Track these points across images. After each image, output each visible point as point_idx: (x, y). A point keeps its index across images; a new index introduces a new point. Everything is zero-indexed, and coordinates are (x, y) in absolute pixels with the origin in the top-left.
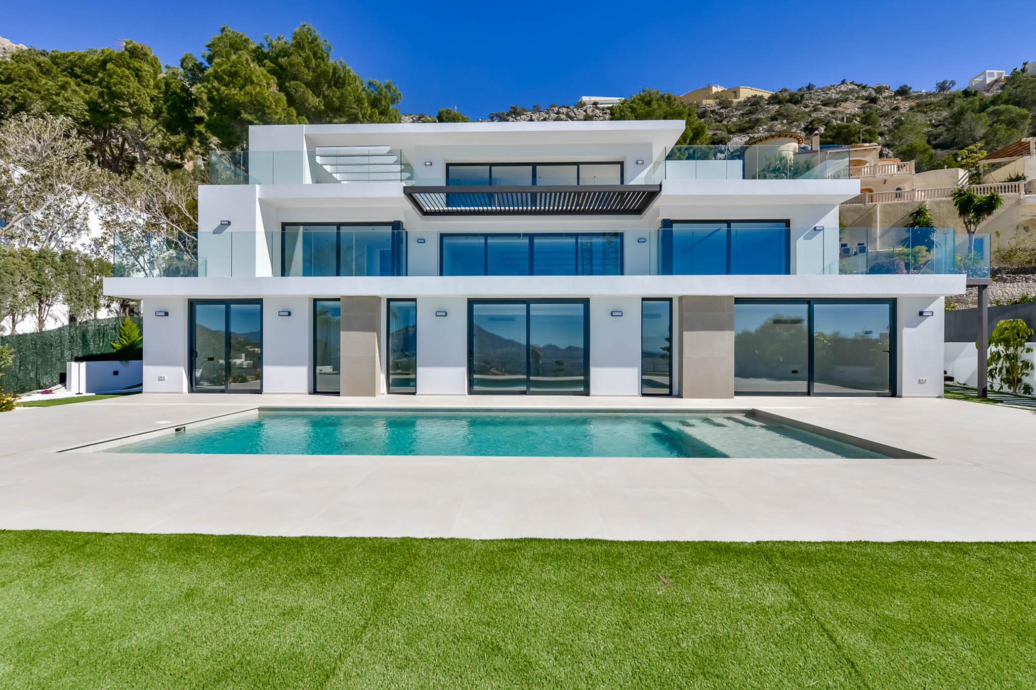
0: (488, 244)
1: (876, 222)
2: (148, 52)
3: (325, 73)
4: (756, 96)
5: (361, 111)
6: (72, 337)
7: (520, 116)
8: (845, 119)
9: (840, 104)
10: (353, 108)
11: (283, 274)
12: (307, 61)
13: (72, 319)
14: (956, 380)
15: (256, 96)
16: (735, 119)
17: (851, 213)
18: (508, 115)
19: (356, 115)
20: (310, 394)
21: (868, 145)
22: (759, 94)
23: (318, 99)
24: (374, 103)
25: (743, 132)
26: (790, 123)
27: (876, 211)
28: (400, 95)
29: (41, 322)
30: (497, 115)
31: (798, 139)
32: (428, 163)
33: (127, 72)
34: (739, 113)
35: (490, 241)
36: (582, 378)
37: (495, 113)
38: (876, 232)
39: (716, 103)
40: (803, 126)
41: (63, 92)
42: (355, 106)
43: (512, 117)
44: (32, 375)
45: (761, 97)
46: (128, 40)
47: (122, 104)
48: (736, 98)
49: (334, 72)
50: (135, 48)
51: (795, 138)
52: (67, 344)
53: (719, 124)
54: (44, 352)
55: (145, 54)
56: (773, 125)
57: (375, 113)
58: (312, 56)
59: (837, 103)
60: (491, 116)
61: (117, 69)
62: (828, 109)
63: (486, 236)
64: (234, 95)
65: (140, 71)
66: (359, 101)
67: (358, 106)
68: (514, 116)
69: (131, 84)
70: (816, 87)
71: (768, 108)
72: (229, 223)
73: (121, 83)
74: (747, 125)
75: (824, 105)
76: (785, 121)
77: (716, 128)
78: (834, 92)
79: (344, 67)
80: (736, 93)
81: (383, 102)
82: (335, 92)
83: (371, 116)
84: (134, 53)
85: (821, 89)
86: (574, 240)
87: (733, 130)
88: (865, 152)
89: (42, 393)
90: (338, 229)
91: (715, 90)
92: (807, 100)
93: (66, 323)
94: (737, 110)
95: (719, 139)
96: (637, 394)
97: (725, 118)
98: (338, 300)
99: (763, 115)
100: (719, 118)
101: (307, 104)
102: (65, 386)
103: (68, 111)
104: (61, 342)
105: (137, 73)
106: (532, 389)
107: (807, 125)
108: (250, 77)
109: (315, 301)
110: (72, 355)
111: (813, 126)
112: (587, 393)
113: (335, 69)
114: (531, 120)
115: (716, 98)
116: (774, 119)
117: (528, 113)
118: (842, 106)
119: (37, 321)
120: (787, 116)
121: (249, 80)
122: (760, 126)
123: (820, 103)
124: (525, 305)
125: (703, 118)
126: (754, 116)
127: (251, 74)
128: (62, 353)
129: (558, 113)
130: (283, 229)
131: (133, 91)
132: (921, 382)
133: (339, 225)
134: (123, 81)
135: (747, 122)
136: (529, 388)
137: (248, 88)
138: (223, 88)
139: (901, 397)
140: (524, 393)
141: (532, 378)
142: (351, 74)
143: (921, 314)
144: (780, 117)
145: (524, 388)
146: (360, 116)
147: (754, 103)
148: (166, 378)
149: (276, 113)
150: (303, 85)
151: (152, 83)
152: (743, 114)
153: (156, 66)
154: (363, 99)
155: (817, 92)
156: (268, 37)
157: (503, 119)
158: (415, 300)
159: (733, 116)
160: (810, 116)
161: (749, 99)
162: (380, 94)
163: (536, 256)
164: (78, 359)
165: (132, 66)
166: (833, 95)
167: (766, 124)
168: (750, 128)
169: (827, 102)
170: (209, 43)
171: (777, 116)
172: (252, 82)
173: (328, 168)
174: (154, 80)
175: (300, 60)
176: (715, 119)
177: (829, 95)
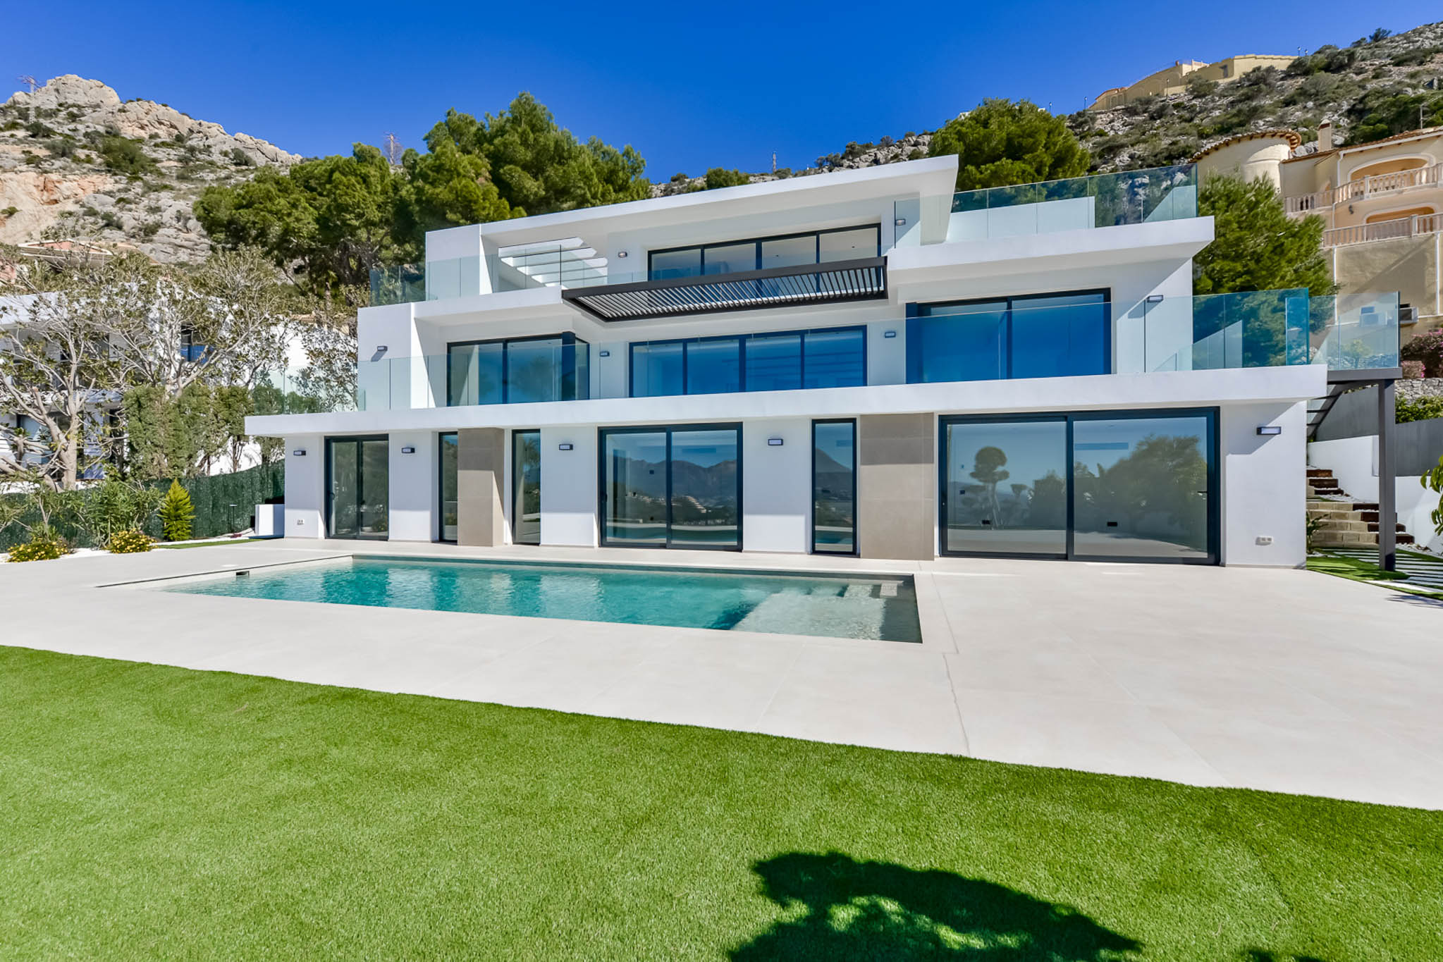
0: (688, 353)
1: (1434, 265)
2: (376, 153)
3: (545, 148)
4: (1258, 69)
5: (589, 190)
6: (263, 479)
7: (859, 157)
8: (1436, 83)
9: (1432, 58)
10: (579, 187)
11: (449, 404)
12: (523, 136)
13: (265, 459)
14: (1417, 541)
15: (462, 191)
16: (1217, 113)
17: (1380, 255)
18: (843, 158)
19: (583, 196)
20: (433, 542)
21: (1431, 130)
22: (1265, 64)
23: (536, 184)
24: (609, 178)
25: (1227, 132)
26: (1321, 105)
27: (1434, 246)
28: (642, 162)
29: (235, 462)
30: (827, 159)
31: (1288, 138)
32: (622, 254)
33: (353, 180)
34: (1225, 101)
35: (691, 348)
36: (735, 528)
37: (824, 157)
38: (1434, 283)
39: (1187, 90)
40: (1346, 107)
41: (294, 211)
42: (582, 185)
43: (848, 160)
44: (225, 518)
45: (1270, 70)
46: (356, 143)
47: (348, 217)
48: (1226, 76)
49: (556, 147)
50: (362, 151)
51: (1281, 136)
52: (258, 486)
53: (1187, 125)
54: (236, 493)
55: (373, 157)
56: (1285, 114)
57: (609, 190)
58: (528, 130)
59: (1425, 57)
60: (819, 161)
61: (343, 178)
62: (1405, 69)
63: (685, 342)
64: (438, 194)
65: (369, 177)
66: (587, 178)
67: (585, 184)
68: (851, 158)
69: (356, 194)
70: (1394, 33)
71: (1282, 85)
72: (386, 349)
73: (347, 194)
74: (1235, 120)
75: (1397, 64)
76: (1310, 104)
77: (1179, 131)
78: (1431, 35)
79: (569, 138)
80: (1226, 69)
81: (621, 174)
82: (557, 169)
83: (603, 195)
84: (362, 157)
85: (1402, 35)
86: (799, 340)
87: (1207, 131)
88: (1419, 144)
89: (232, 537)
90: (505, 347)
91: (1186, 69)
92: (1363, 60)
93: (260, 462)
94: (1222, 96)
95: (1181, 150)
96: (803, 551)
97: (1199, 113)
98: (455, 433)
99: (1271, 99)
100: (1187, 116)
101: (525, 191)
102: (254, 530)
103: (299, 232)
104: (252, 484)
105: (365, 180)
106: (674, 542)
107: (1354, 105)
108: (456, 169)
109: (441, 434)
110: (263, 497)
111: (1365, 104)
112: (739, 549)
113: (556, 142)
114: (876, 162)
115: (1190, 82)
116: (1288, 103)
117: (872, 150)
118: (1436, 60)
119: (231, 461)
120: (1316, 95)
121: (454, 173)
122: (1261, 118)
123: (1388, 61)
124: (665, 434)
125: (1160, 118)
126: (1254, 104)
127: (457, 166)
128: (253, 494)
129: (916, 144)
130: (449, 351)
131: (359, 201)
132: (1259, 542)
133: (506, 342)
134: (349, 191)
135: (1234, 115)
136: (671, 539)
137: (453, 183)
138: (427, 187)
139: (1224, 566)
140: (663, 546)
141: (674, 527)
142: (578, 145)
143: (1259, 431)
144: (1302, 98)
145: (663, 540)
146: (589, 195)
147: (1258, 81)
148: (304, 522)
149: (484, 208)
150: (519, 169)
151: (379, 189)
152: (1232, 102)
153: (383, 168)
154: (592, 174)
155: (1392, 42)
156: (488, 115)
157: (834, 165)
158: (538, 431)
159: (1213, 108)
160: (1364, 88)
161: (1247, 75)
162: (616, 164)
163: (748, 364)
164: (268, 501)
165: (358, 172)
166: (1427, 42)
167: (1274, 113)
168: (1241, 124)
169: (1405, 57)
170: (426, 134)
171: (1296, 97)
172: (459, 174)
173: (525, 270)
174: (381, 185)
175: (516, 138)
176: (1180, 117)
177: (1419, 44)
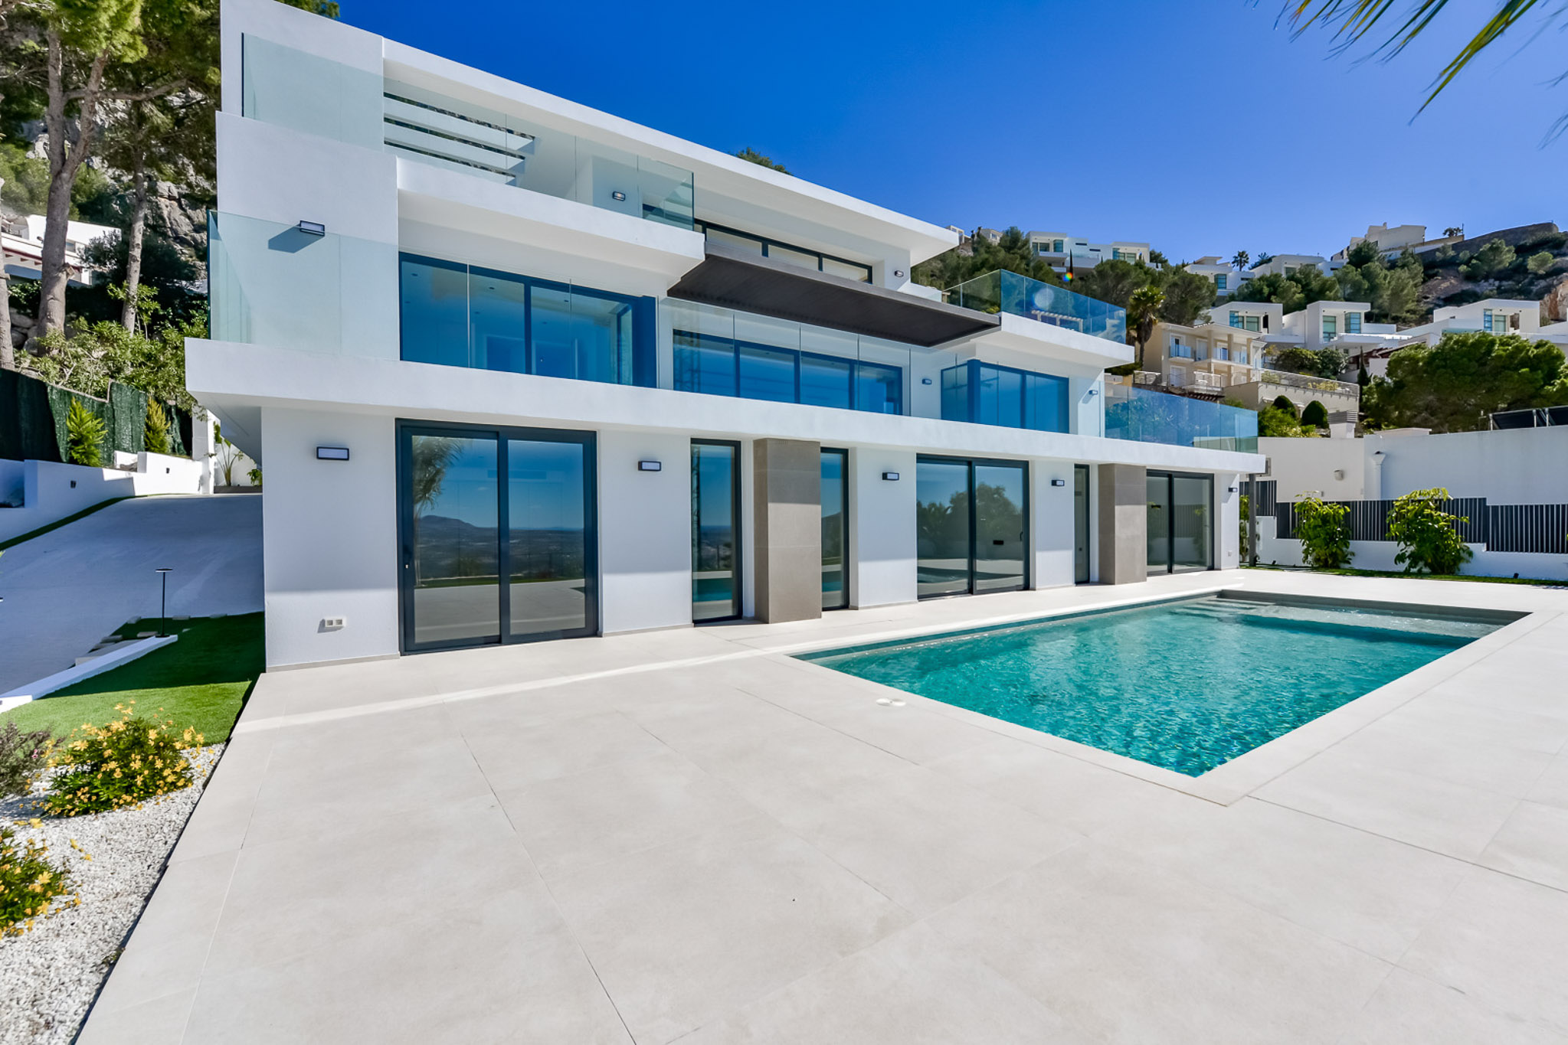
20: (694, 624)
32: (618, 195)
96: (1072, 584)
112: (1027, 587)
143: (1230, 489)
148: (344, 623)
